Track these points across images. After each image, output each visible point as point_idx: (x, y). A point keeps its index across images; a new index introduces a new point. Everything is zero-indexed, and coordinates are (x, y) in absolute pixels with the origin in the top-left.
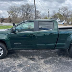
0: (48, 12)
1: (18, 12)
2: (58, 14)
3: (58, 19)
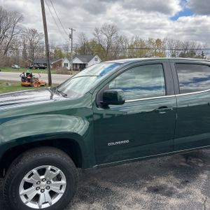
0: (71, 36)
2: (93, 42)
3: (96, 57)
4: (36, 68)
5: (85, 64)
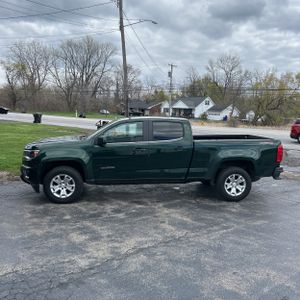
1: (47, 68)
2: (207, 79)
3: (208, 99)
5: (191, 110)
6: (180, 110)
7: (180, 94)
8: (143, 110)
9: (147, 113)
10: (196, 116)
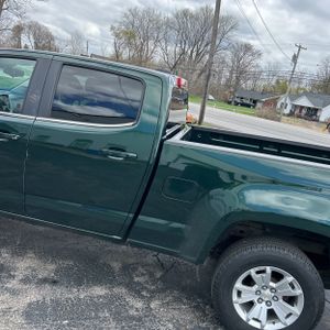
0: (295, 58)
1: (157, 40)
4: (237, 104)
5: (316, 110)
6: (302, 107)
7: (308, 88)
8: (255, 102)
9: (259, 105)
10: (322, 119)
